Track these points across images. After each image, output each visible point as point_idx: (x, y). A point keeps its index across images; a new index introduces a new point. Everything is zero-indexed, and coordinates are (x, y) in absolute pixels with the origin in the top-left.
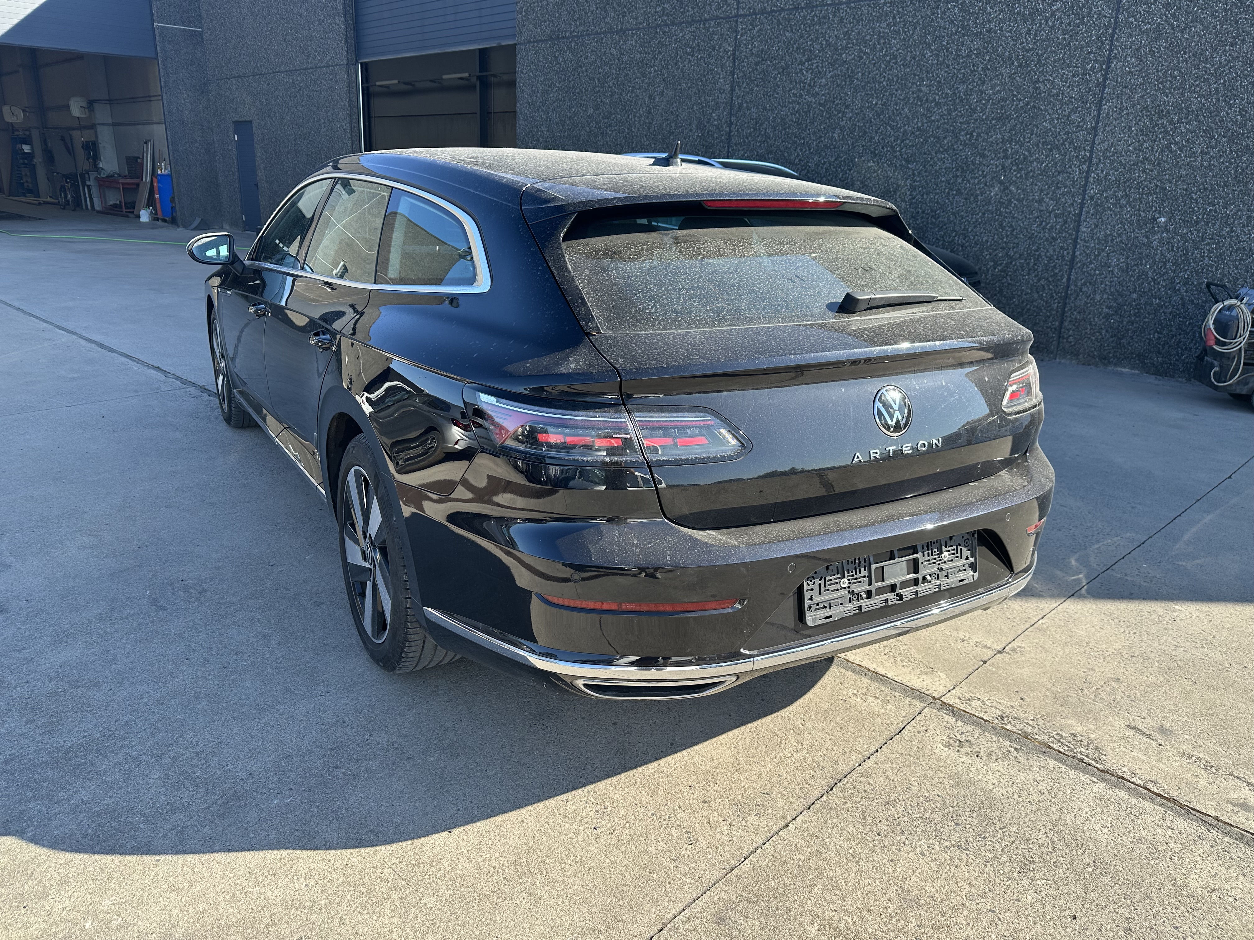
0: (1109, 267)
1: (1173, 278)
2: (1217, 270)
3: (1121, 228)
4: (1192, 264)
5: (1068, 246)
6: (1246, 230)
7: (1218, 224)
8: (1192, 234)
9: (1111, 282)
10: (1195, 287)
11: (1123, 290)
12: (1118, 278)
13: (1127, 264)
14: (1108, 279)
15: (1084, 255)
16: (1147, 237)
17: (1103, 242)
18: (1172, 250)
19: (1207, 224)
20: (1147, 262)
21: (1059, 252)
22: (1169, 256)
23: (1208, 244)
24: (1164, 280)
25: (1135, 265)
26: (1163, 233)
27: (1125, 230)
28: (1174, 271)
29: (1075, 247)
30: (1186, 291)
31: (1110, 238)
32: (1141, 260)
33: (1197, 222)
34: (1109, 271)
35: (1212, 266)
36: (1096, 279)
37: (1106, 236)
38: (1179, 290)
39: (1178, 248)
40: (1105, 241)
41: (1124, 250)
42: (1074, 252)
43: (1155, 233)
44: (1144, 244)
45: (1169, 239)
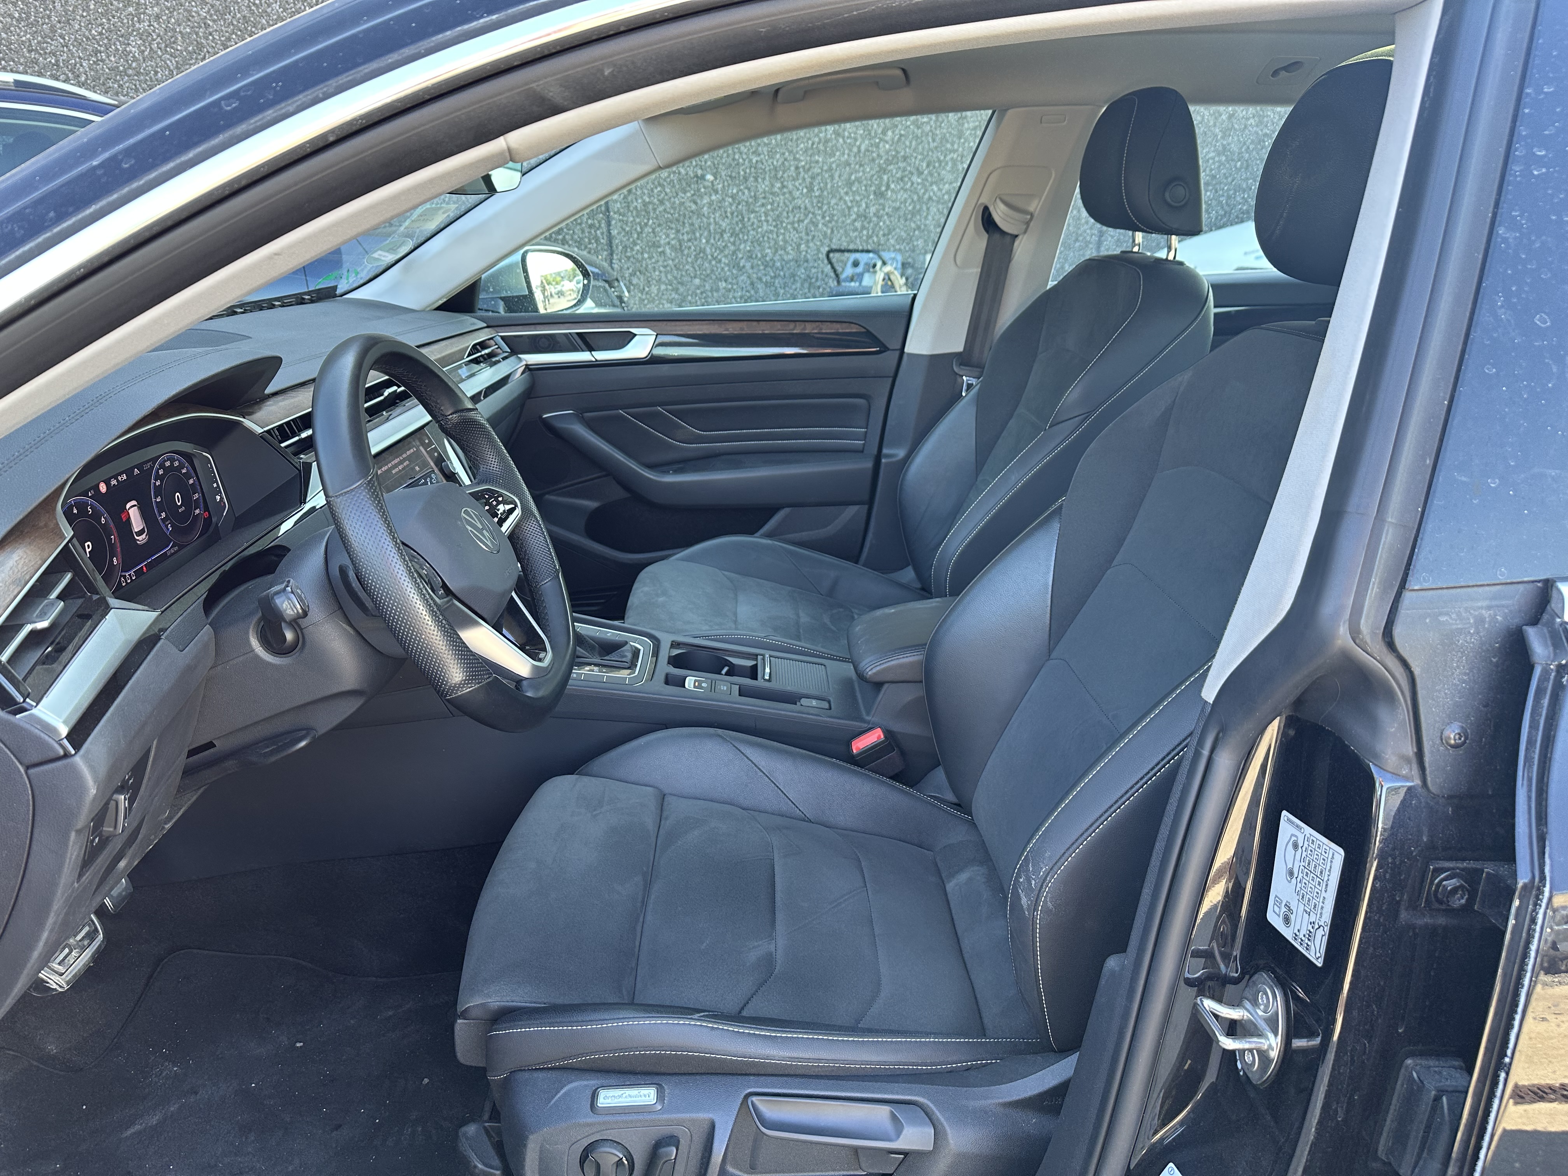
0: (659, 247)
1: (734, 253)
2: (778, 236)
3: (660, 191)
4: (752, 232)
5: (599, 222)
6: (797, 184)
7: (767, 178)
8: (744, 194)
9: (665, 267)
10: (760, 260)
11: (682, 275)
12: (673, 260)
13: (679, 241)
14: (660, 263)
15: (623, 234)
16: (696, 203)
17: (643, 213)
18: (727, 217)
19: (756, 179)
20: (701, 235)
21: (590, 233)
22: (724, 225)
23: (763, 205)
24: (726, 256)
25: (689, 240)
26: (711, 195)
27: (666, 194)
28: (734, 244)
29: (609, 224)
30: (752, 268)
31: (651, 207)
32: (694, 233)
33: (746, 179)
34: (660, 253)
35: (771, 232)
36: (647, 266)
37: (645, 204)
38: (744, 267)
39: (732, 214)
40: (646, 211)
41: (671, 222)
42: (609, 231)
43: (701, 197)
44: (692, 212)
45: (720, 202)
